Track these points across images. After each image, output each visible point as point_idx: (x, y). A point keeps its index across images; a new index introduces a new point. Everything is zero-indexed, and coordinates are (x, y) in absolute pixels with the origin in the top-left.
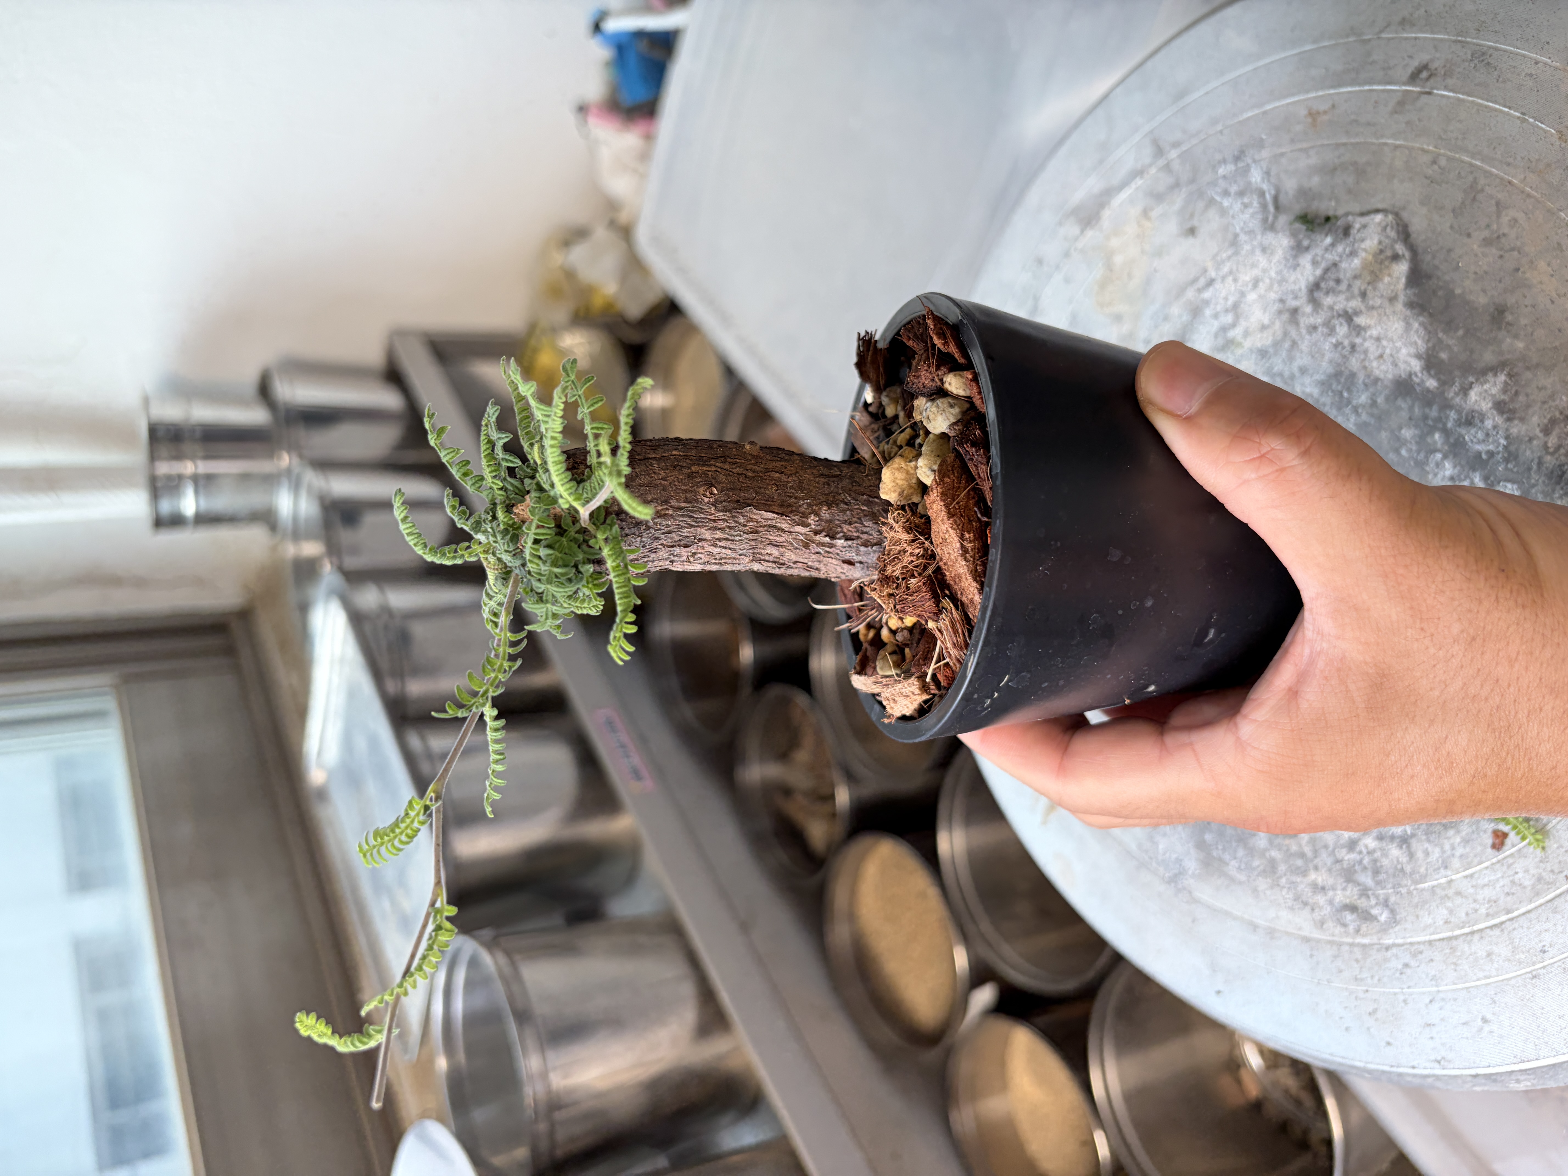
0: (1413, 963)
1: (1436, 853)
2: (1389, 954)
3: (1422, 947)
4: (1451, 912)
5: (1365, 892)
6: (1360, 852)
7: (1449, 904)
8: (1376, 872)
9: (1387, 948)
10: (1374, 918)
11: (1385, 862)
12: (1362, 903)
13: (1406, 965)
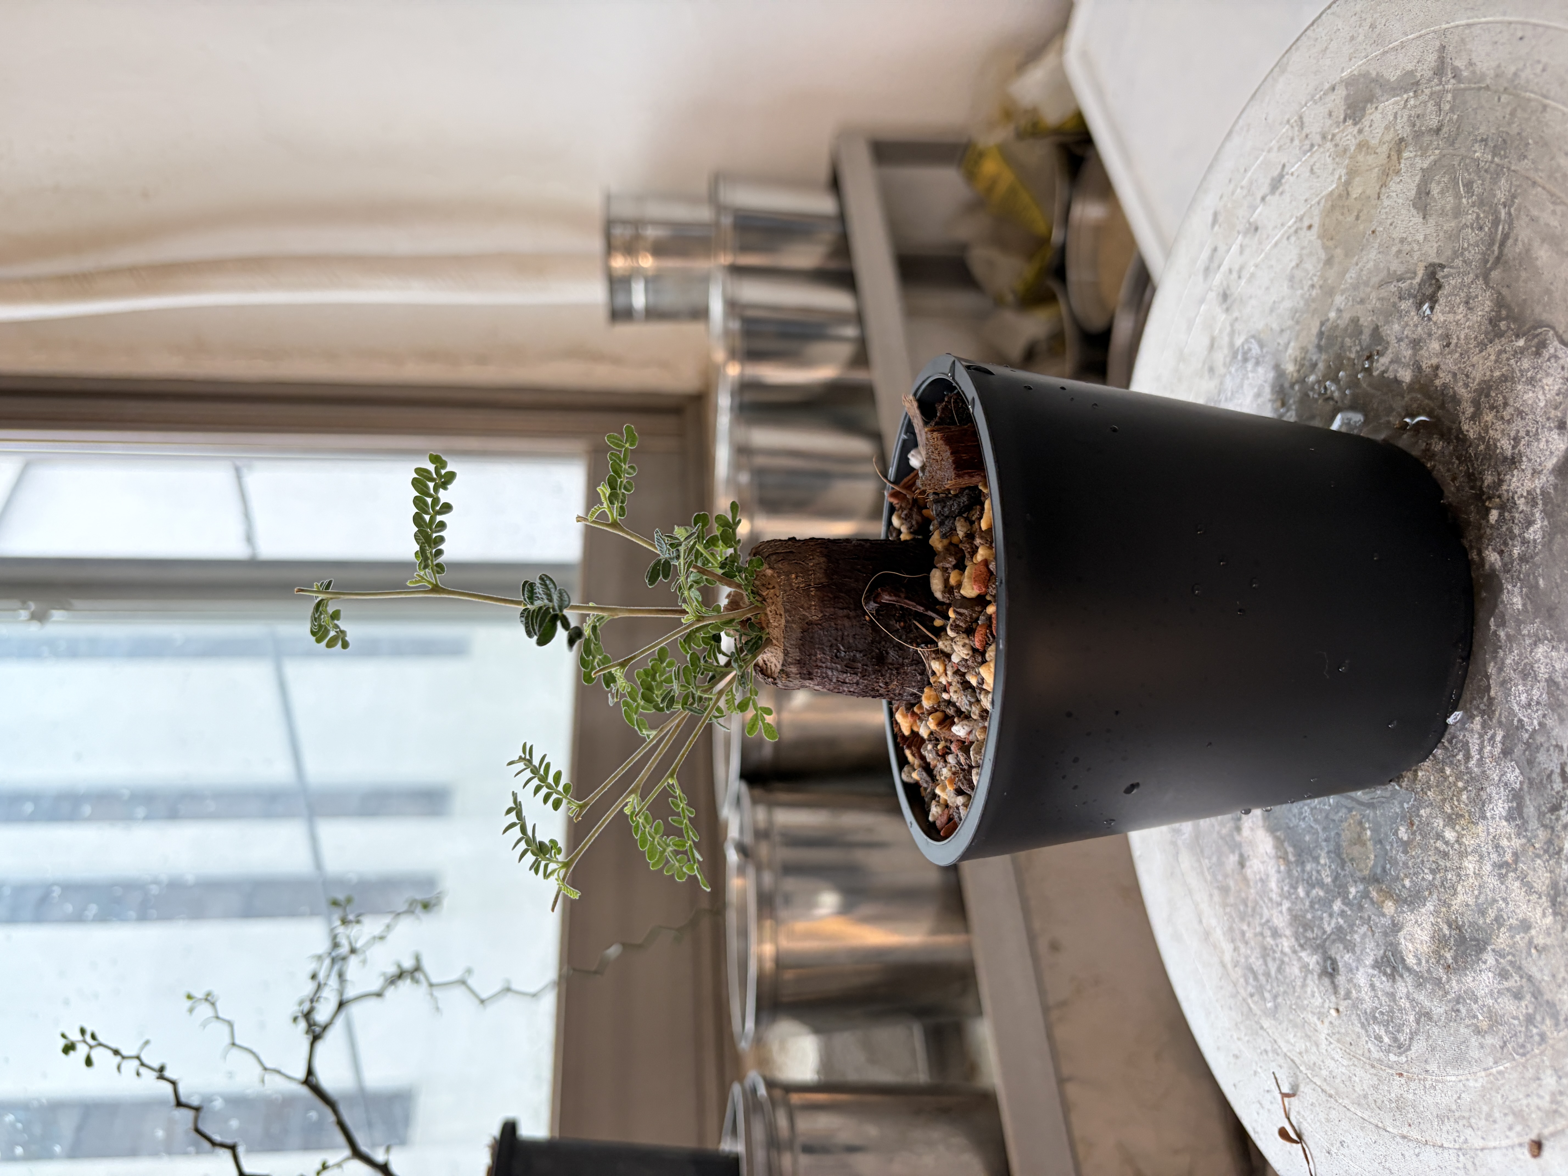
0: (1270, 1054)
1: (1318, 1001)
2: (1261, 1032)
3: (1279, 1051)
4: (1307, 1051)
5: (1267, 975)
6: (1277, 946)
7: (1308, 1044)
8: (1279, 970)
9: (1262, 1028)
10: (1263, 999)
11: (1288, 970)
12: (1262, 979)
13: (1266, 1051)
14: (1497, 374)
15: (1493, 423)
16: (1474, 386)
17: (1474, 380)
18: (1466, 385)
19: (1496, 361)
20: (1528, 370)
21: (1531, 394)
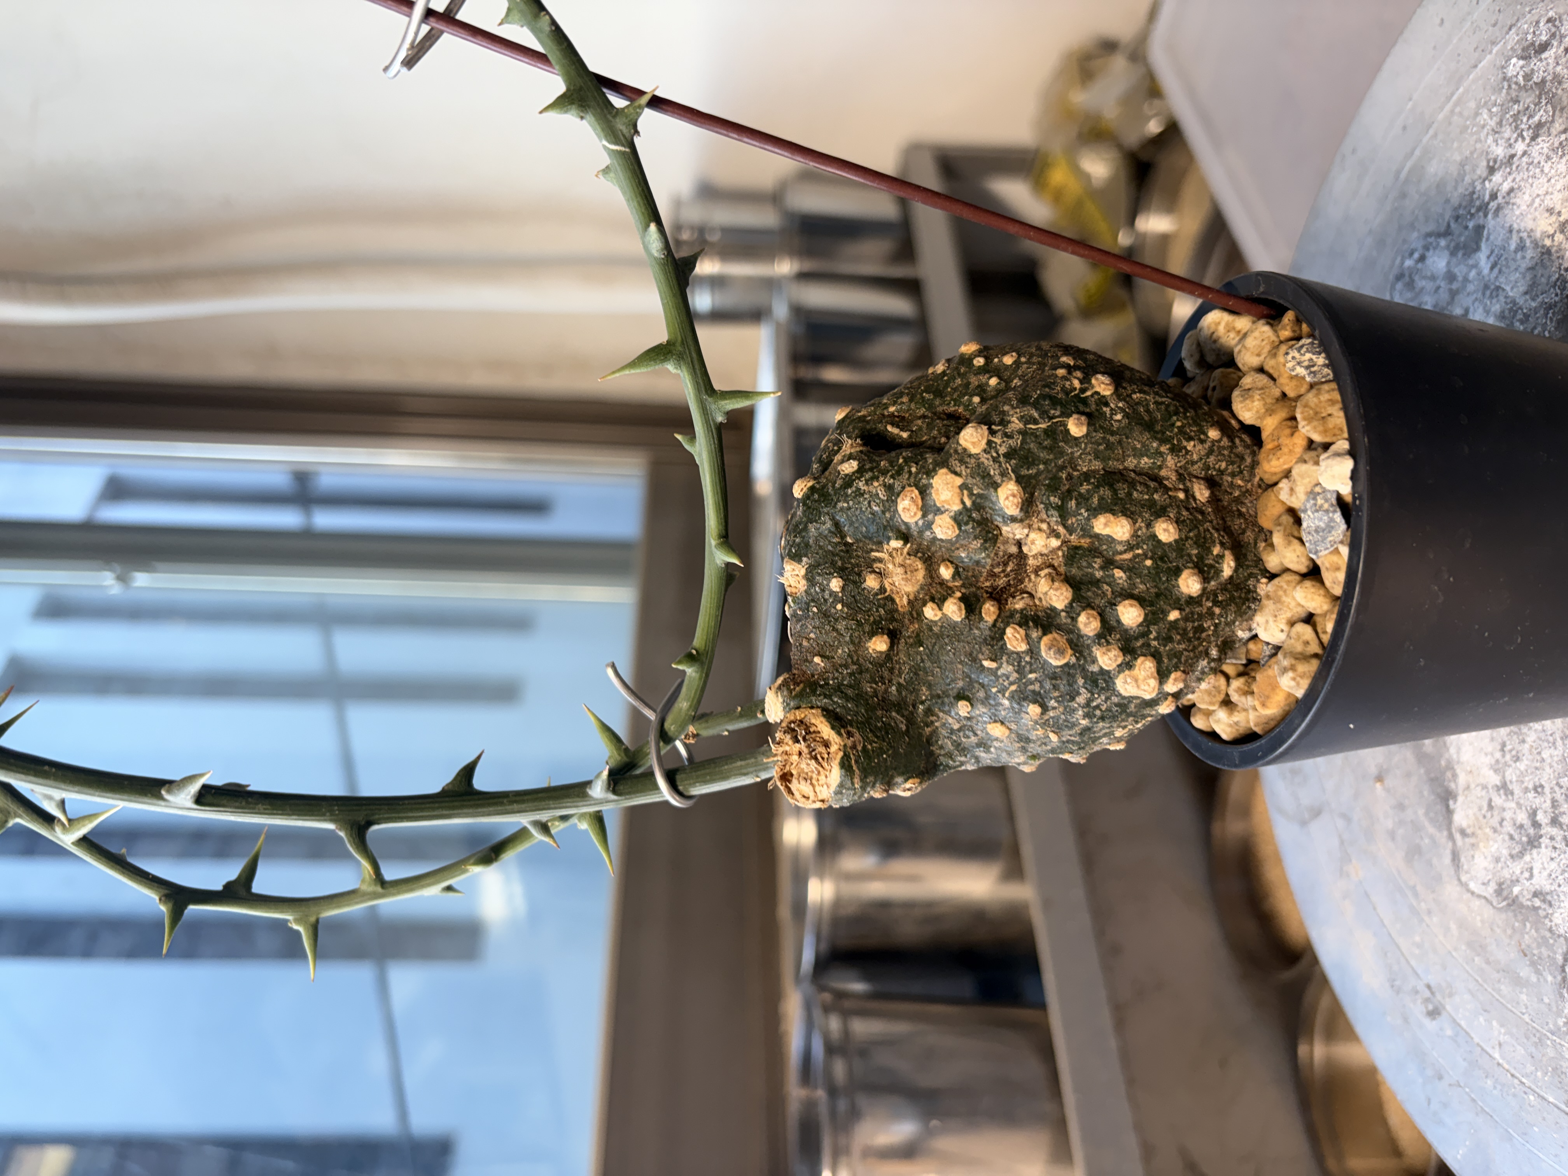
14: (1527, 858)
15: (1515, 813)
16: (1545, 841)
17: (1546, 847)
18: (1552, 838)
19: (1531, 869)
20: (1502, 868)
21: (1493, 849)
